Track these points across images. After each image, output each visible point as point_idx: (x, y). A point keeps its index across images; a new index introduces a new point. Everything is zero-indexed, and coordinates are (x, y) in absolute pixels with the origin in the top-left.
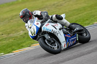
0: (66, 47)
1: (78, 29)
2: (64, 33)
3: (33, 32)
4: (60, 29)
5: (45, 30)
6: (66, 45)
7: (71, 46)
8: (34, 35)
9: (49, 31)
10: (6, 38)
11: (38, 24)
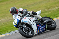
0: (37, 33)
1: (47, 21)
2: (36, 24)
3: (15, 23)
4: (34, 21)
5: (23, 22)
6: (37, 32)
7: (41, 32)
8: (16, 25)
9: (26, 22)
10: (47, 11)
11: (19, 18)
